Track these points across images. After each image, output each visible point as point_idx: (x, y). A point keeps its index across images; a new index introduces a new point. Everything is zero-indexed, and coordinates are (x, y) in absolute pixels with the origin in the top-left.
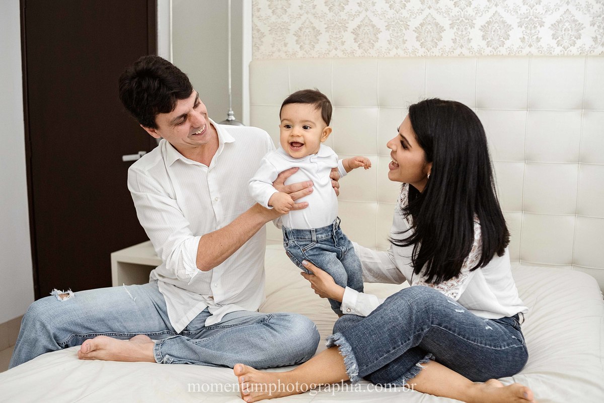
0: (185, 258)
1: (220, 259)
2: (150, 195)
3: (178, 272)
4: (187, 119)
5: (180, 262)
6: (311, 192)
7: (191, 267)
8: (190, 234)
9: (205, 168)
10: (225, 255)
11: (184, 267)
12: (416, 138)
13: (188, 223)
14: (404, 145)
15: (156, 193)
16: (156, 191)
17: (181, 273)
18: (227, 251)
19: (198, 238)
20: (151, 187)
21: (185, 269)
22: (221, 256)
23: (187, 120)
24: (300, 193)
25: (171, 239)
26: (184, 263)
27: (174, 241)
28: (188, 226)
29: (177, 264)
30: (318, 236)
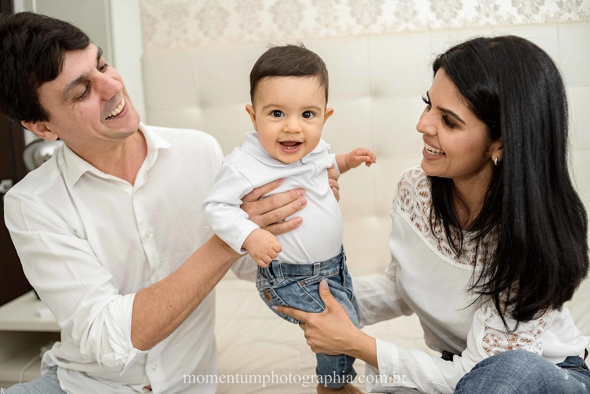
0: (112, 333)
1: (170, 327)
2: (44, 234)
3: (102, 358)
4: (92, 89)
5: (103, 341)
6: (304, 204)
7: (123, 347)
8: (115, 293)
9: (127, 188)
10: (176, 321)
11: (112, 348)
12: (470, 108)
13: (110, 277)
14: (449, 121)
15: (56, 232)
16: (55, 226)
17: (106, 358)
18: (180, 313)
19: (130, 299)
20: (46, 222)
21: (113, 351)
22: (170, 322)
23: (93, 91)
24: (288, 208)
25: (85, 304)
26: (111, 341)
27: (91, 307)
28: (111, 281)
29: (99, 345)
30: (322, 272)
